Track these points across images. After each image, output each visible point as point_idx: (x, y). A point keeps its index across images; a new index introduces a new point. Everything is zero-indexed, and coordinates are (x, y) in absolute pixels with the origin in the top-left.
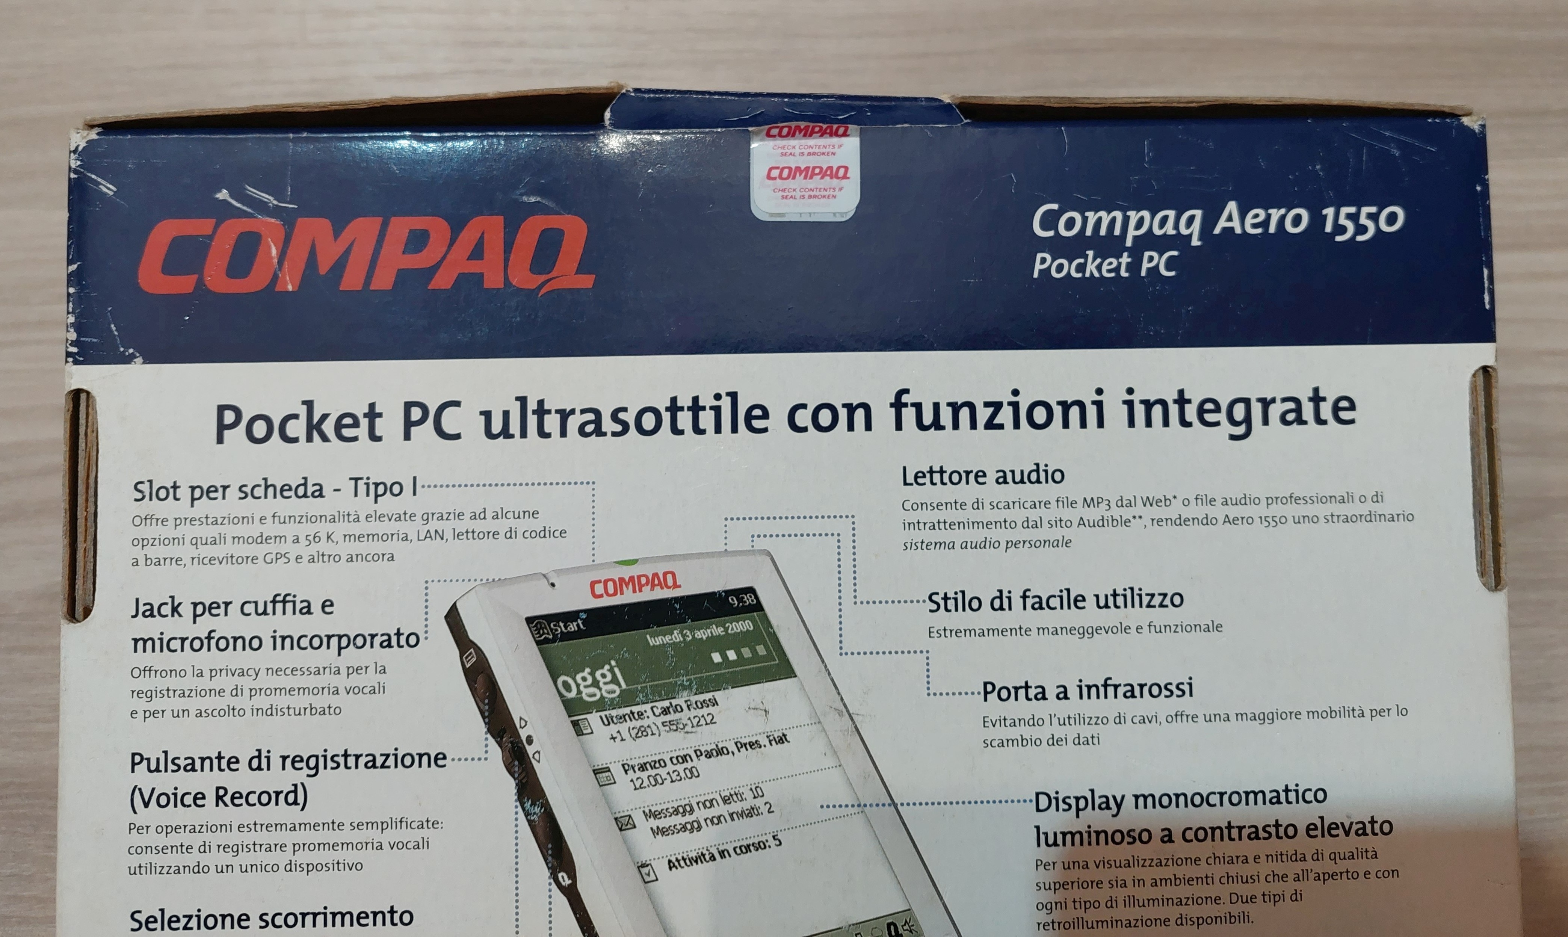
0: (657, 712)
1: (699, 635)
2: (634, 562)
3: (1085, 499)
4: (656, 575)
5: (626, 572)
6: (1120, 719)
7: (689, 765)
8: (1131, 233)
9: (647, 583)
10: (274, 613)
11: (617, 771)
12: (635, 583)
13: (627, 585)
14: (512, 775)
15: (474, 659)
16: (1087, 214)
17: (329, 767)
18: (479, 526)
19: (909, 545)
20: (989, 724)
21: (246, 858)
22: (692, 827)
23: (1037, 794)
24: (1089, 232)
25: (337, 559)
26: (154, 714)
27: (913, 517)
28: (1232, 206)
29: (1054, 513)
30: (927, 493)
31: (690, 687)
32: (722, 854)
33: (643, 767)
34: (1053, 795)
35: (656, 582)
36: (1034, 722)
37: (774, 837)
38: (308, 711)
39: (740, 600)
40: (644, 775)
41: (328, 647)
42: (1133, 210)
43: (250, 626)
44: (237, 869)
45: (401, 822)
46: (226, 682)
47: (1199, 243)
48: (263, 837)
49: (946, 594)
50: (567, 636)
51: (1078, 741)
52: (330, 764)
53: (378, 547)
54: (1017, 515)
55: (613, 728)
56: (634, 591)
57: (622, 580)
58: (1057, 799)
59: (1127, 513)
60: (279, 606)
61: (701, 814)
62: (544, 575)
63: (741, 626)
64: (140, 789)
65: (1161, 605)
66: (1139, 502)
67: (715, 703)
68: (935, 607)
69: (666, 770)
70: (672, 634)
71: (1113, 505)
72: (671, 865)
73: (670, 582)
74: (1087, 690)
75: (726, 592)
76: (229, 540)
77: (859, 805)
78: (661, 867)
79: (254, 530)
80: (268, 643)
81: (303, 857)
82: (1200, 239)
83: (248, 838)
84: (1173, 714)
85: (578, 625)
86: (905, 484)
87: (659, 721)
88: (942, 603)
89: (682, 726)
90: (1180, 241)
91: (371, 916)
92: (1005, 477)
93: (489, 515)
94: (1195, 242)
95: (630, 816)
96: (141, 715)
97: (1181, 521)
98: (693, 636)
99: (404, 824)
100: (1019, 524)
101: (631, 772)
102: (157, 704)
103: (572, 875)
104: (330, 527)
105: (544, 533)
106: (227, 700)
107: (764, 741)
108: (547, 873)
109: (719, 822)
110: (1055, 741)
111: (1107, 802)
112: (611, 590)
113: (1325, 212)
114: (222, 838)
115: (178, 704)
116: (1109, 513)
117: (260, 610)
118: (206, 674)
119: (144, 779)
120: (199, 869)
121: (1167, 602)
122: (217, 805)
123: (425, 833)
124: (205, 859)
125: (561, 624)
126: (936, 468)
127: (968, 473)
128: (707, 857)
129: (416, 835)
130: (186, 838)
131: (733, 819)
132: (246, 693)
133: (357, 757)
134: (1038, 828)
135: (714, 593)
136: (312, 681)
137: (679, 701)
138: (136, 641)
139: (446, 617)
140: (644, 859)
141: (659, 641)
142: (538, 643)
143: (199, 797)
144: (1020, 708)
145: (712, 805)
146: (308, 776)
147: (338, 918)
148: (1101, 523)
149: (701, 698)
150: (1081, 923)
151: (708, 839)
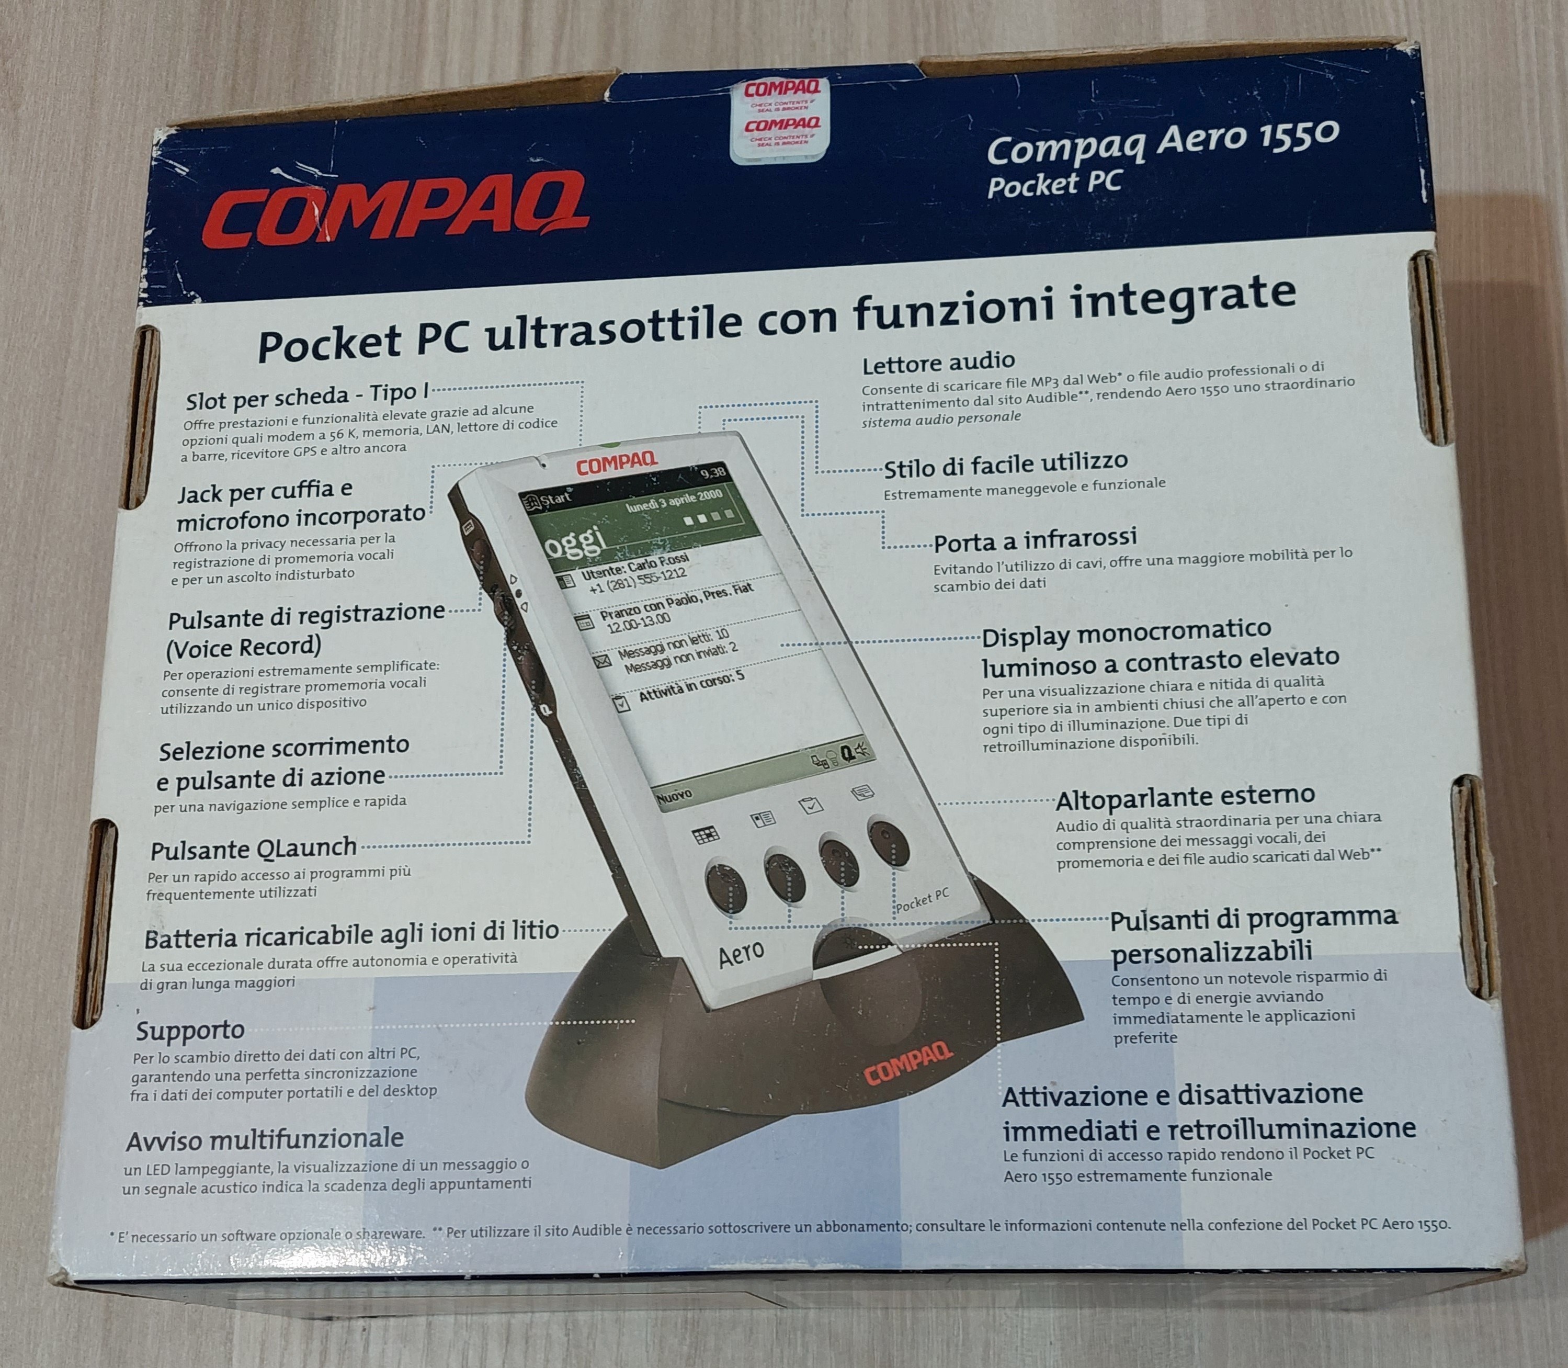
0: (633, 567)
1: (673, 502)
2: (617, 444)
3: (1034, 379)
4: (635, 455)
5: (609, 453)
6: (1065, 565)
7: (662, 611)
8: (1079, 156)
9: (627, 462)
10: (300, 496)
11: (596, 617)
12: (617, 461)
13: (610, 463)
14: (502, 623)
15: (472, 529)
16: (1038, 143)
17: (341, 620)
18: (480, 420)
19: (867, 424)
20: (940, 572)
21: (264, 698)
22: (663, 664)
23: (985, 631)
24: (1040, 158)
25: (356, 450)
26: (192, 581)
27: (872, 400)
28: (1174, 130)
29: (1004, 391)
30: (886, 379)
31: (664, 547)
32: (690, 687)
33: (619, 614)
34: (1000, 632)
35: (636, 460)
36: (982, 569)
37: (737, 672)
38: (325, 575)
39: (711, 473)
40: (620, 621)
41: (346, 522)
42: (1081, 137)
43: (277, 508)
44: (256, 707)
45: (402, 664)
46: (256, 553)
47: (1143, 162)
48: (280, 680)
49: (901, 463)
50: (554, 507)
51: (1024, 585)
52: (342, 618)
53: (393, 440)
54: (970, 395)
55: (594, 582)
56: (616, 468)
57: (605, 459)
58: (1004, 635)
59: (1074, 389)
60: (305, 490)
61: (670, 653)
62: (536, 458)
63: (711, 494)
64: (176, 643)
65: (1106, 466)
66: (1086, 379)
67: (686, 559)
68: (891, 474)
69: (640, 616)
70: (648, 502)
71: (1060, 383)
72: (643, 697)
73: (648, 460)
74: (1034, 540)
75: (699, 467)
76: (265, 438)
77: (817, 644)
78: (633, 699)
79: (287, 430)
80: (294, 519)
81: (314, 696)
82: (1144, 158)
83: (267, 681)
84: (1117, 559)
85: (565, 498)
86: (866, 373)
87: (635, 575)
88: (898, 471)
89: (655, 579)
90: (1126, 161)
91: (372, 745)
92: (959, 364)
93: (490, 411)
94: (1140, 161)
95: (606, 656)
96: (181, 582)
97: (1126, 394)
98: (668, 504)
99: (404, 667)
100: (972, 402)
101: (608, 618)
102: (195, 573)
103: (553, 708)
104: (352, 426)
105: (538, 424)
106: (257, 568)
107: (730, 590)
108: (530, 705)
109: (688, 659)
110: (1002, 585)
111: (1053, 637)
112: (595, 468)
113: (1262, 129)
114: (244, 682)
115: (213, 572)
116: (1057, 390)
117: (289, 494)
118: (239, 546)
119: (180, 634)
120: (222, 708)
121: (1112, 462)
122: (242, 654)
123: (423, 673)
124: (227, 700)
125: (550, 497)
126: (895, 359)
127: (924, 362)
128: (676, 690)
129: (416, 675)
130: (212, 682)
131: (700, 657)
132: (273, 561)
133: (366, 611)
134: (985, 661)
135: (688, 468)
136: (329, 550)
137: (654, 558)
138: (180, 522)
139: (449, 495)
140: (618, 692)
141: (637, 508)
142: (529, 513)
143: (227, 648)
144: (971, 557)
145: (681, 645)
146: (323, 628)
147: (343, 747)
148: (1050, 398)
149: (673, 554)
150: (1026, 745)
151: (677, 674)
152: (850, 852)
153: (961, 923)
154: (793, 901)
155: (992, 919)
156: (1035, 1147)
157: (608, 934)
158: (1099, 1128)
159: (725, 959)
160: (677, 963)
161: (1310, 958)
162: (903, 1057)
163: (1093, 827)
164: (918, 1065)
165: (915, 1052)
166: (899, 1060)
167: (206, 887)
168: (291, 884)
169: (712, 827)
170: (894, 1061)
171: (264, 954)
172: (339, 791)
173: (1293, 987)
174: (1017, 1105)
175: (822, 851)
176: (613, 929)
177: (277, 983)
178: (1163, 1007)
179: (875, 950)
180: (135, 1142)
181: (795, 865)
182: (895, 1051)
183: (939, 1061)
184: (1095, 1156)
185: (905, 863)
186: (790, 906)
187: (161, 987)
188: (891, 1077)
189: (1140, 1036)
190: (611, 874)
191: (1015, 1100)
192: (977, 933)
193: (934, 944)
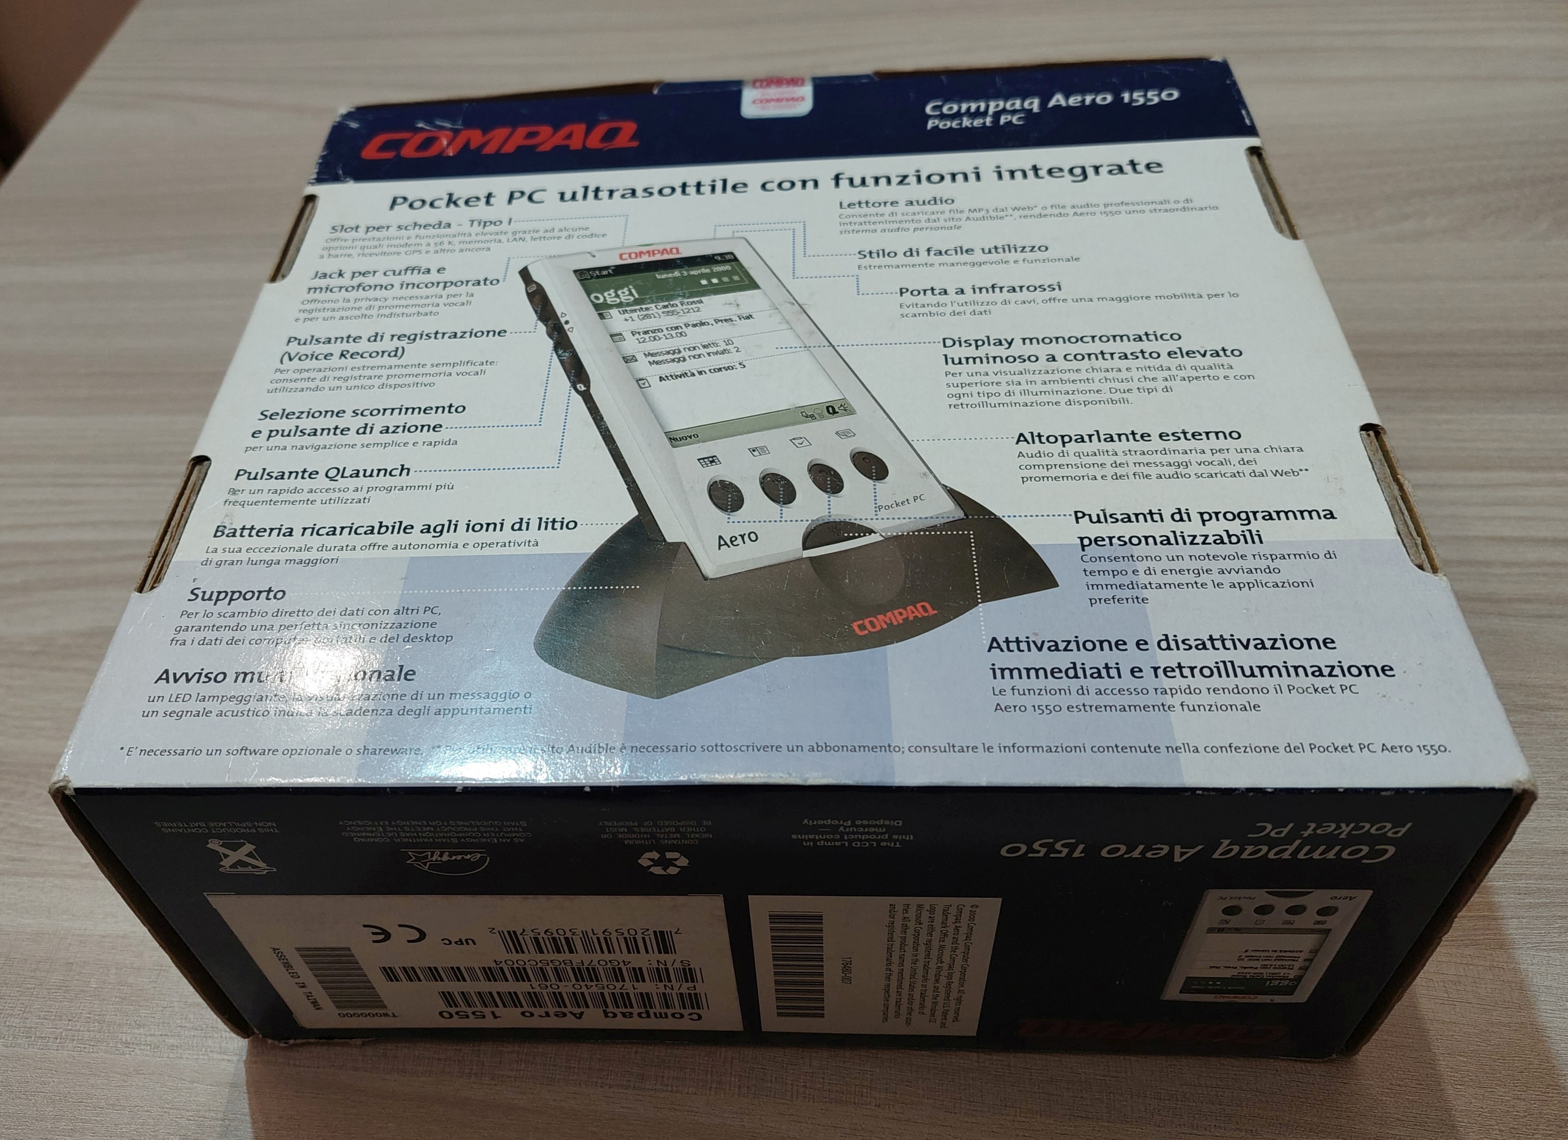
0: (659, 307)
1: (693, 273)
2: (651, 245)
3: (970, 209)
4: (665, 249)
5: (645, 249)
6: (1005, 302)
7: (680, 330)
8: (992, 109)
9: (658, 253)
10: (405, 274)
11: (627, 334)
12: (650, 253)
13: (644, 254)
14: (552, 338)
15: (535, 288)
16: (961, 104)
17: (423, 339)
18: (548, 235)
19: (844, 232)
20: (905, 306)
21: (352, 383)
22: (679, 360)
23: (944, 339)
24: (963, 111)
25: (453, 251)
26: (311, 319)
27: (847, 220)
28: (1059, 96)
29: (948, 215)
30: (857, 211)
31: (684, 296)
33: (646, 333)
34: (956, 339)
35: (666, 252)
36: (939, 305)
37: (740, 364)
38: (416, 314)
39: (723, 257)
40: (647, 336)
41: (437, 287)
42: (992, 102)
43: (386, 280)
44: (344, 388)
47: (1037, 110)
48: (368, 372)
49: (870, 251)
50: (600, 277)
51: (974, 313)
52: (424, 337)
53: (481, 245)
54: (922, 217)
55: (627, 316)
56: (650, 256)
57: (641, 252)
58: (960, 341)
59: (1001, 214)
60: (409, 271)
61: (686, 353)
62: (589, 253)
63: (723, 268)
64: (289, 353)
65: (1031, 251)
66: (1010, 209)
67: (701, 302)
68: (863, 256)
69: (663, 333)
70: (673, 273)
71: (991, 210)
72: (661, 379)
73: (675, 252)
74: (979, 289)
75: (713, 254)
76: (385, 246)
77: (805, 347)
78: (654, 381)
79: (402, 242)
80: (397, 286)
81: (392, 381)
82: (1038, 108)
83: (357, 373)
84: (1048, 299)
85: (609, 272)
86: (842, 207)
87: (660, 312)
88: (868, 255)
89: (675, 313)
90: (1025, 110)
91: (434, 408)
92: (912, 203)
93: (556, 230)
95: (634, 356)
96: (302, 320)
97: (1042, 215)
98: (688, 274)
99: (469, 363)
100: (923, 221)
101: (637, 335)
102: (314, 315)
103: (588, 385)
104: (451, 239)
105: (592, 236)
106: (363, 311)
107: (735, 318)
108: (569, 384)
109: (700, 357)
110: (955, 313)
111: (1000, 342)
112: (633, 256)
113: (1123, 95)
114: (338, 374)
115: (329, 314)
116: (988, 214)
117: (396, 273)
118: (352, 300)
119: (294, 348)
120: (317, 389)
121: (1036, 249)
122: (340, 358)
123: (483, 367)
124: (323, 384)
125: (598, 272)
126: (863, 201)
127: (885, 202)
128: (689, 375)
129: (478, 368)
130: (312, 375)
131: (710, 356)
132: (376, 308)
133: (444, 333)
134: (945, 355)
135: (705, 255)
136: (421, 301)
137: (677, 302)
138: (311, 289)
139: (519, 272)
140: (642, 376)
141: (664, 276)
142: (580, 280)
143: (329, 355)
144: (929, 298)
145: (695, 349)
146: (408, 343)
147: (410, 410)
148: (983, 218)
149: (691, 300)
150: (984, 404)
151: (691, 365)
152: (835, 471)
153: (937, 518)
154: (784, 504)
155: (966, 515)
156: (1023, 684)
157: (620, 526)
158: (1084, 669)
159: (722, 542)
160: (680, 547)
161: (1261, 542)
162: (889, 614)
163: (1050, 455)
164: (903, 619)
165: (901, 610)
166: (885, 616)
167: (275, 497)
168: (350, 495)
169: (715, 456)
170: (880, 617)
171: (315, 541)
172: (401, 437)
173: (1249, 564)
174: (1002, 650)
175: (810, 471)
176: (624, 523)
177: (322, 561)
178: (1131, 577)
179: (860, 536)
180: (165, 676)
181: (786, 479)
182: (882, 609)
183: (923, 616)
184: (1082, 691)
185: (885, 478)
186: (781, 507)
187: (219, 564)
188: (878, 628)
189: (1113, 598)
190: (626, 487)
191: (999, 647)
192: (952, 524)
193: (914, 532)
